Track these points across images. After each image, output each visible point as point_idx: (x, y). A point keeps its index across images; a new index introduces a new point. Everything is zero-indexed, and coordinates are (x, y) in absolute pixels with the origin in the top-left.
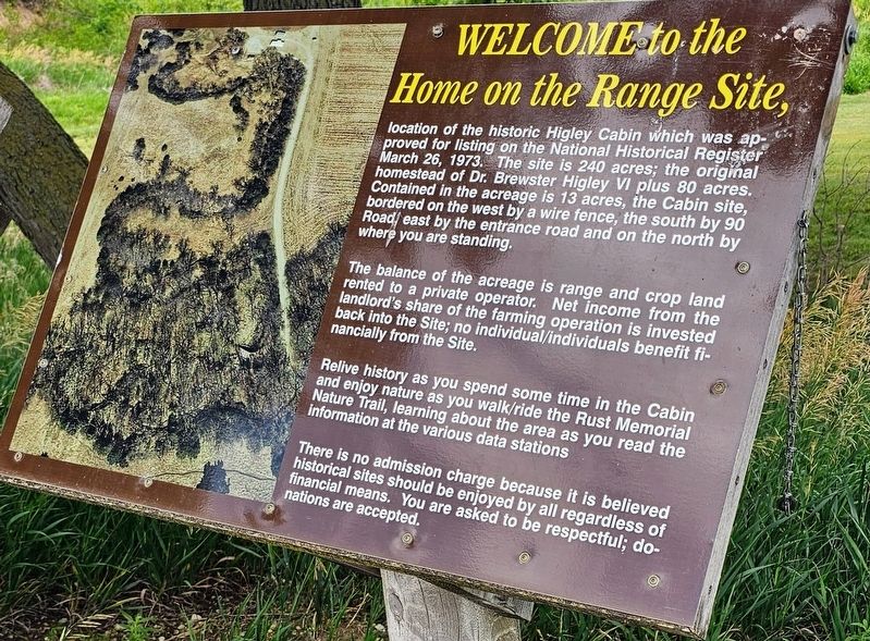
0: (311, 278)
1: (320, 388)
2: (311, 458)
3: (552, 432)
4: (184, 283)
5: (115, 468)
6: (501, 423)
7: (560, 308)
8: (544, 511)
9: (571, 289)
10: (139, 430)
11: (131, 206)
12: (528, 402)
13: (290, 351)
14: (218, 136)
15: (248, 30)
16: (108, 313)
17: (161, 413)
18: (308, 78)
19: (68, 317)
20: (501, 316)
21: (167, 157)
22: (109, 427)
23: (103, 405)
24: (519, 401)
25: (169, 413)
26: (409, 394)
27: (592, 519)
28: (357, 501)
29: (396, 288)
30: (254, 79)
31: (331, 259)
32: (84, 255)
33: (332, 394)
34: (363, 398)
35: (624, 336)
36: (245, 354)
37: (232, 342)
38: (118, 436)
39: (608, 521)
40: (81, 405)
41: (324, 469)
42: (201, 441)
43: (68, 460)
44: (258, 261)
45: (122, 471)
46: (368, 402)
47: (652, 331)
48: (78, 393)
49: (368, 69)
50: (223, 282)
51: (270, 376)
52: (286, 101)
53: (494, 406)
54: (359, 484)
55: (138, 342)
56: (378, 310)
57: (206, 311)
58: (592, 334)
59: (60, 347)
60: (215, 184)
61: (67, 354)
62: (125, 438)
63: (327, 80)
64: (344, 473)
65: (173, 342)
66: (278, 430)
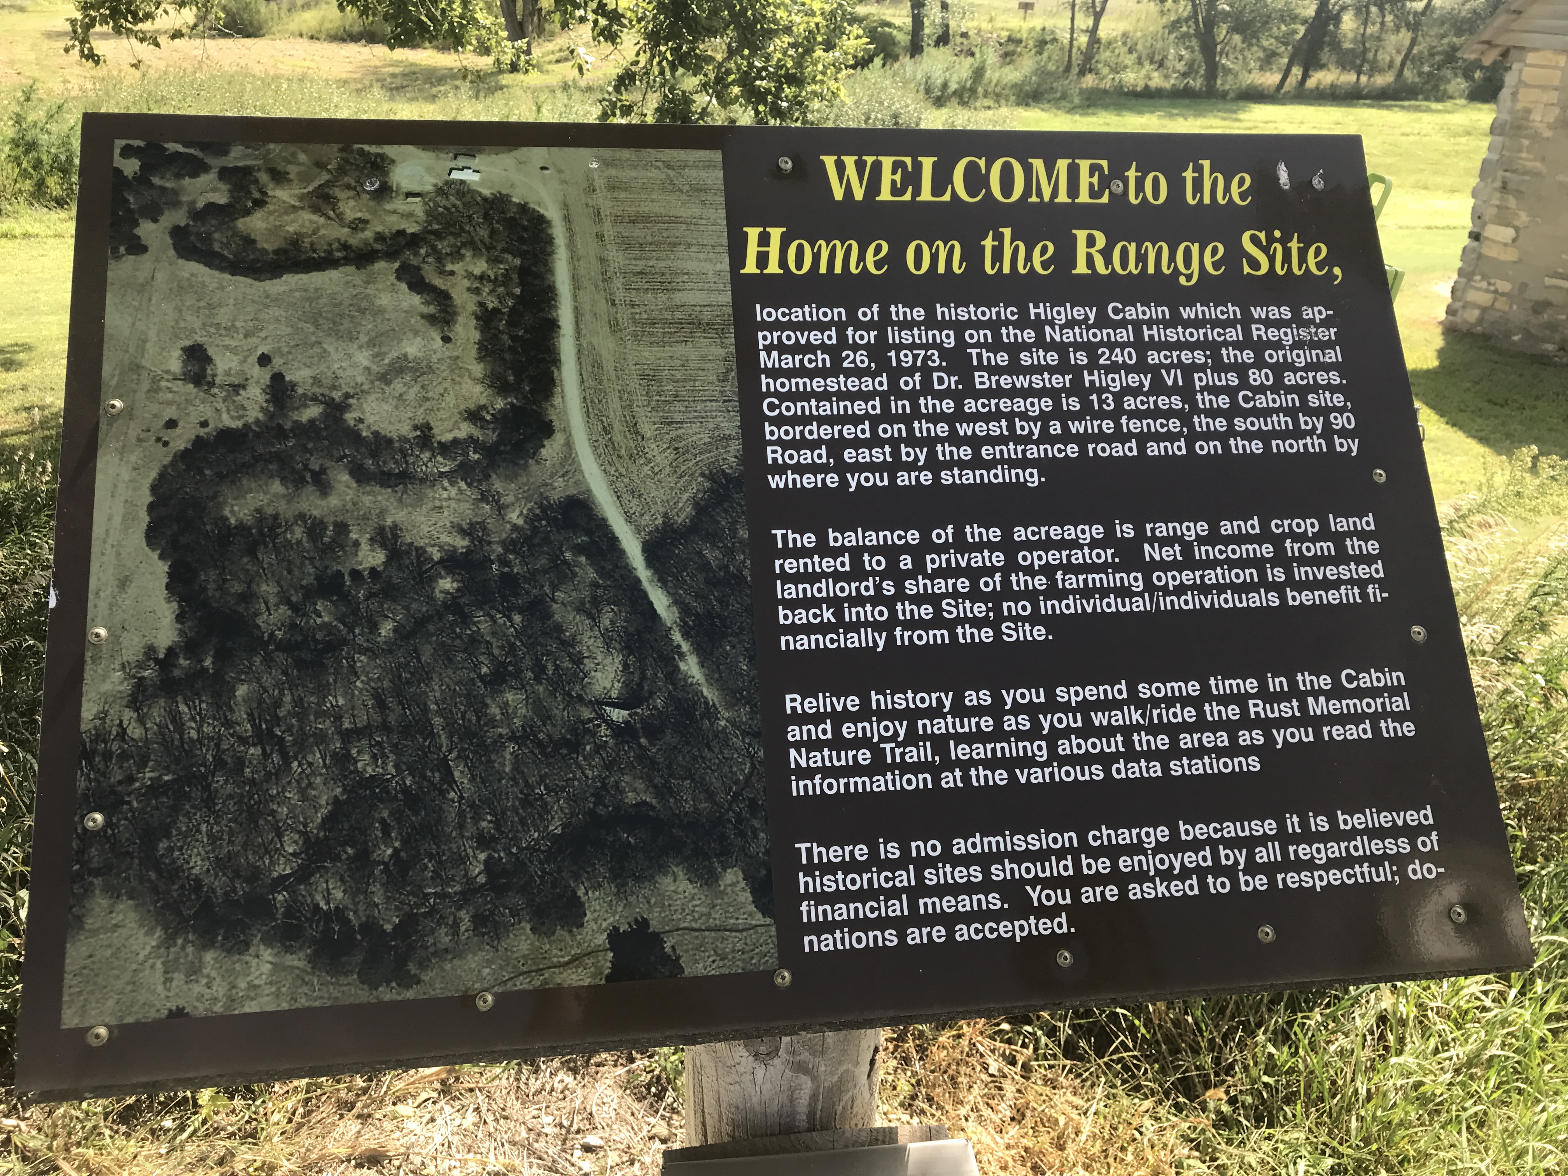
0: (705, 566)
1: (797, 746)
2: (829, 868)
3: (1223, 739)
4: (420, 608)
5: (388, 994)
6: (1140, 741)
7: (1158, 558)
8: (1262, 855)
9: (1162, 530)
10: (418, 906)
11: (221, 477)
12: (1170, 702)
13: (709, 693)
14: (393, 334)
15: (390, 150)
16: (242, 691)
17: (461, 860)
18: (559, 233)
19: (128, 715)
20: (1073, 582)
21: (277, 378)
22: (339, 913)
23: (303, 875)
24: (1154, 702)
25: (482, 856)
26: (969, 725)
27: (1335, 850)
28: (950, 920)
29: (874, 563)
30: (437, 234)
31: (734, 531)
32: (123, 583)
33: (826, 752)
34: (888, 746)
35: (1265, 584)
36: (618, 715)
37: (580, 698)
38: (371, 928)
39: (1359, 846)
40: (241, 888)
41: (862, 881)
42: (581, 892)
43: (251, 1007)
44: (579, 550)
45: (410, 994)
46: (898, 751)
47: (1300, 573)
48: (221, 864)
49: (675, 220)
50: (516, 595)
51: (688, 743)
52: (523, 272)
53: (1118, 718)
54: (941, 890)
55: (347, 736)
56: (858, 600)
57: (496, 652)
58: (1221, 589)
59: (131, 779)
60: (420, 420)
61: (156, 789)
62: (388, 927)
63: (600, 237)
64: (904, 878)
65: (437, 721)
66: (742, 835)
